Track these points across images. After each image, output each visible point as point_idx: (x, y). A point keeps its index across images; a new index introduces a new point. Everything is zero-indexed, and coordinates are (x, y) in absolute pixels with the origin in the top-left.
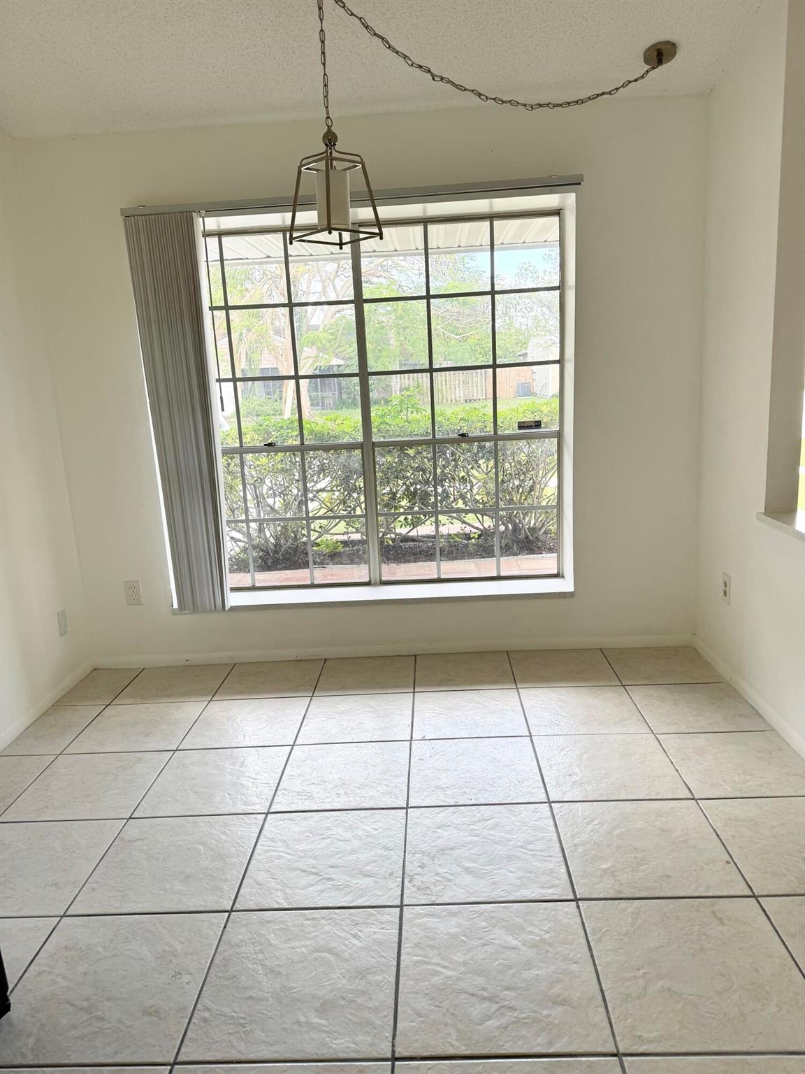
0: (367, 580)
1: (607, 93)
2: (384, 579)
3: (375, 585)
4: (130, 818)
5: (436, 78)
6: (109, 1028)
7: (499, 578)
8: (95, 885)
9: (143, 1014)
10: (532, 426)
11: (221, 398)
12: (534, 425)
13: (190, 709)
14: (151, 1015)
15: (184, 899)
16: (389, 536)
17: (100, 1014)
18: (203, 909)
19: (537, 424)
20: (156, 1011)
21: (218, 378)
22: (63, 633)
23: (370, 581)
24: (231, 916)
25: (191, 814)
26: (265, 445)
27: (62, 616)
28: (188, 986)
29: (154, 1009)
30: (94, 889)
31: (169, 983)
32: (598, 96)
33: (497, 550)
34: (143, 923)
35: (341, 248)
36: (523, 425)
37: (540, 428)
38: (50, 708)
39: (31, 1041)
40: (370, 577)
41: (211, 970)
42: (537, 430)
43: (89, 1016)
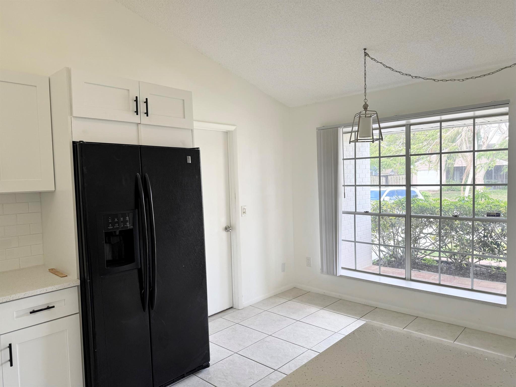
0: (404, 277)
1: (508, 67)
2: (412, 278)
3: (408, 280)
4: (270, 335)
5: (413, 77)
6: (227, 382)
7: (472, 290)
8: (248, 349)
9: (236, 383)
10: (495, 215)
11: (344, 193)
12: (496, 215)
13: (313, 309)
14: (237, 384)
15: (267, 362)
16: (464, 262)
17: (227, 378)
18: (269, 366)
19: (498, 215)
20: (239, 384)
21: (344, 185)
22: (283, 270)
23: (406, 278)
24: (275, 372)
25: (287, 341)
26: (364, 212)
27: (284, 265)
28: (251, 382)
29: (239, 383)
30: (247, 350)
31: (247, 379)
32: (502, 69)
33: (471, 275)
34: (252, 363)
35: (373, 143)
36: (489, 214)
37: (500, 217)
38: (273, 296)
39: (210, 376)
40: (406, 276)
41: (259, 382)
42: (498, 218)
43: (224, 377)
